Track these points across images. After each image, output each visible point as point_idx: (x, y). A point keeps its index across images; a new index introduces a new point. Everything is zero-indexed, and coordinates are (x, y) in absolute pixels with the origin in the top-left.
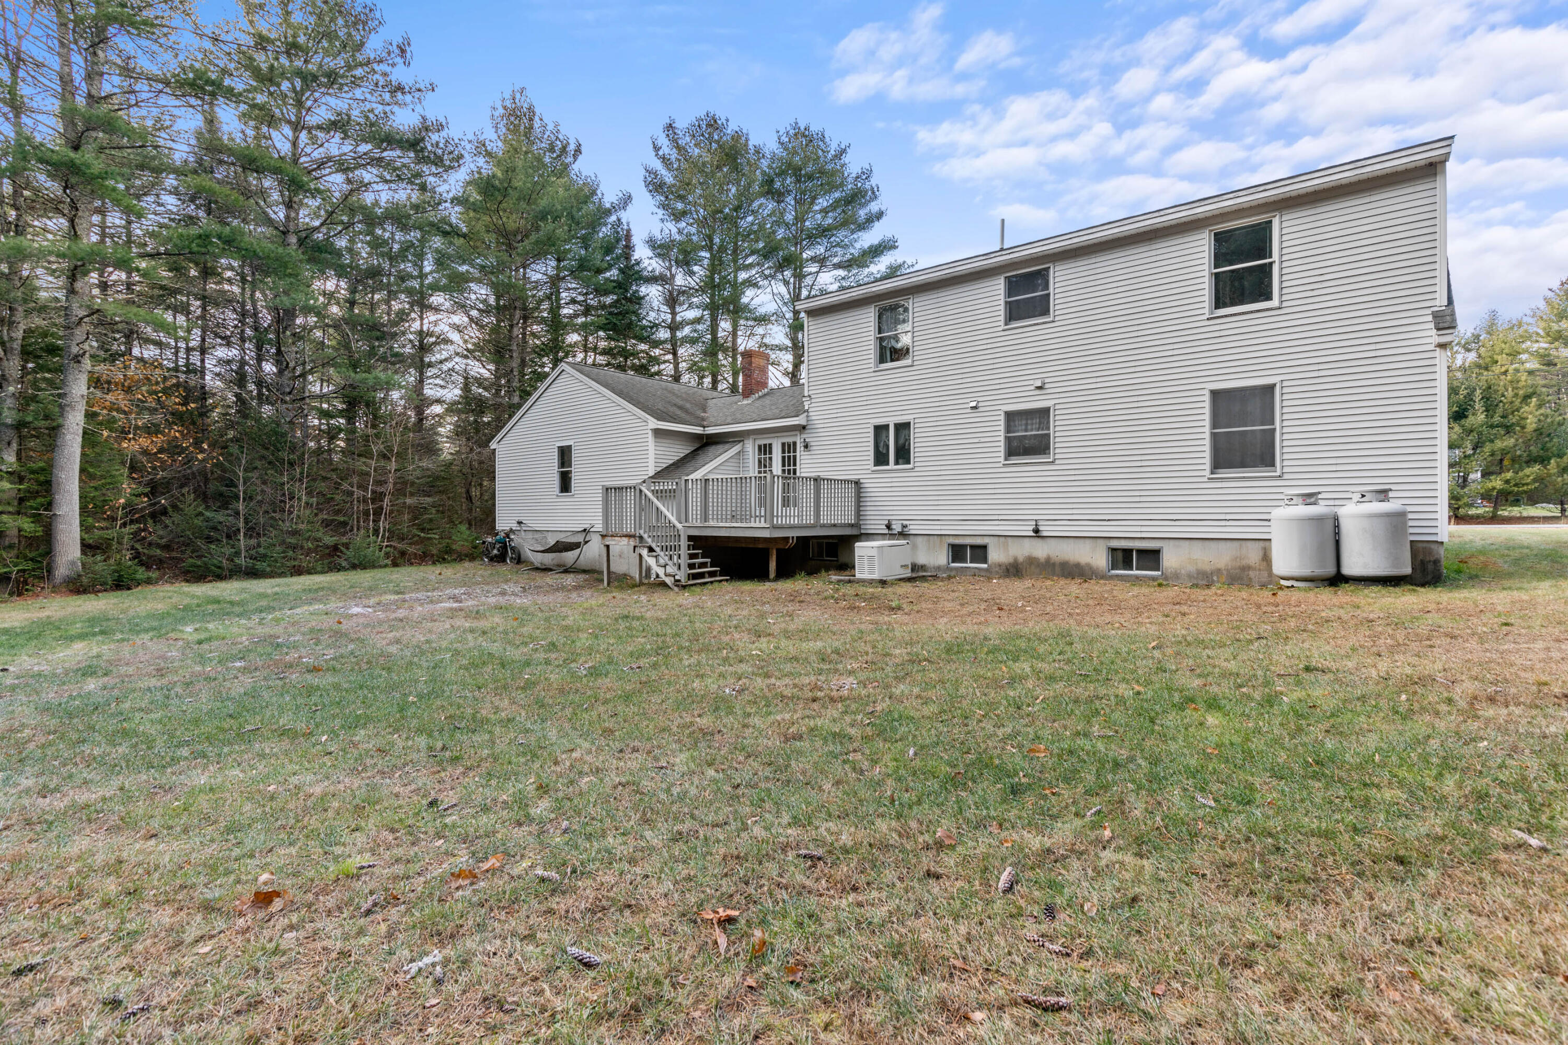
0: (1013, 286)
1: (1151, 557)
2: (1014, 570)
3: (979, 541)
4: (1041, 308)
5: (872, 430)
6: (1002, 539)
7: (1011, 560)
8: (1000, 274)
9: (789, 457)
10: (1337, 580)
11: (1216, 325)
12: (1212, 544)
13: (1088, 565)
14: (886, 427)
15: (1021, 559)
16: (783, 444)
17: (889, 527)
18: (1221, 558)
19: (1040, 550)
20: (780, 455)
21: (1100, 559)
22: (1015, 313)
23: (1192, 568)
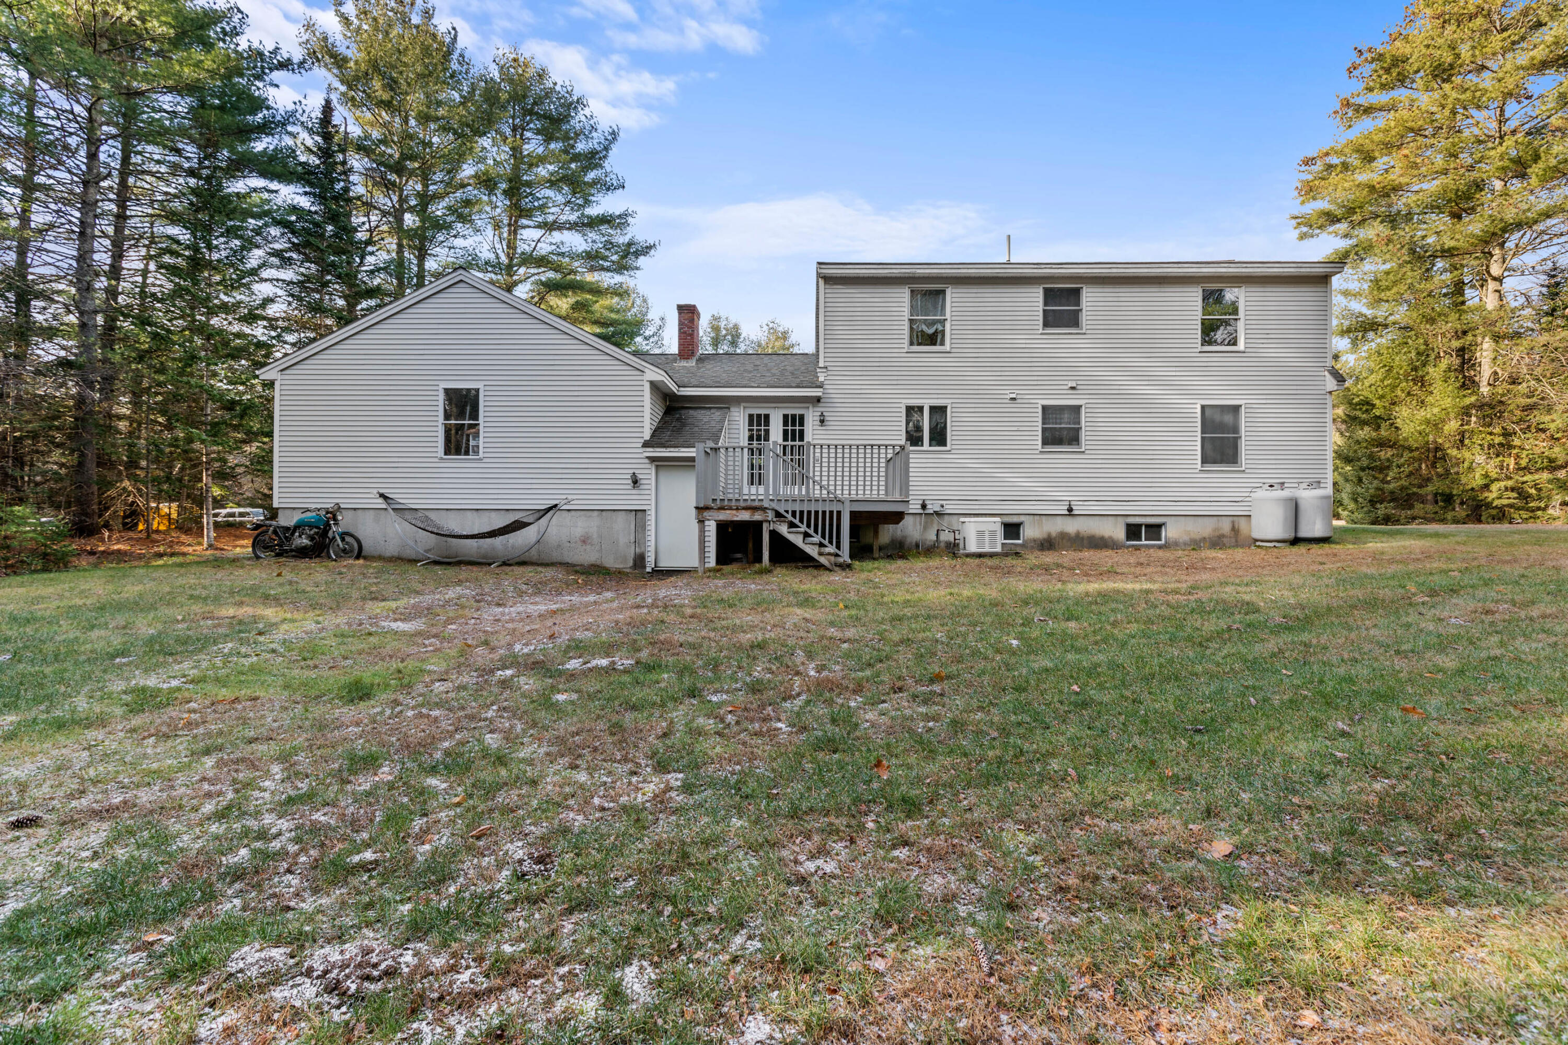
0: (1050, 296)
1: (1155, 530)
2: (1048, 544)
3: (1015, 520)
4: (1072, 320)
5: (904, 410)
6: (1037, 518)
7: (1045, 536)
8: (1040, 284)
9: (794, 431)
10: (1296, 541)
11: (1205, 358)
12: (1200, 519)
13: (1110, 537)
14: (921, 409)
15: (1054, 535)
16: (785, 417)
17: (924, 506)
18: (1204, 529)
19: (1072, 527)
20: (781, 428)
21: (1119, 533)
22: (1050, 320)
23: (1186, 538)
